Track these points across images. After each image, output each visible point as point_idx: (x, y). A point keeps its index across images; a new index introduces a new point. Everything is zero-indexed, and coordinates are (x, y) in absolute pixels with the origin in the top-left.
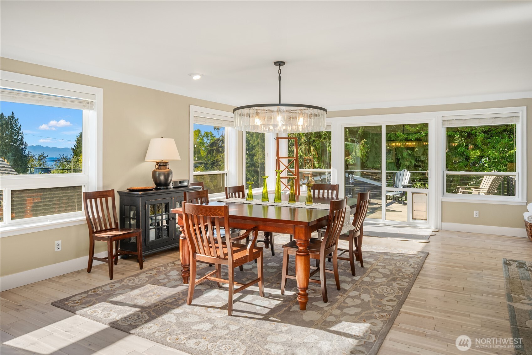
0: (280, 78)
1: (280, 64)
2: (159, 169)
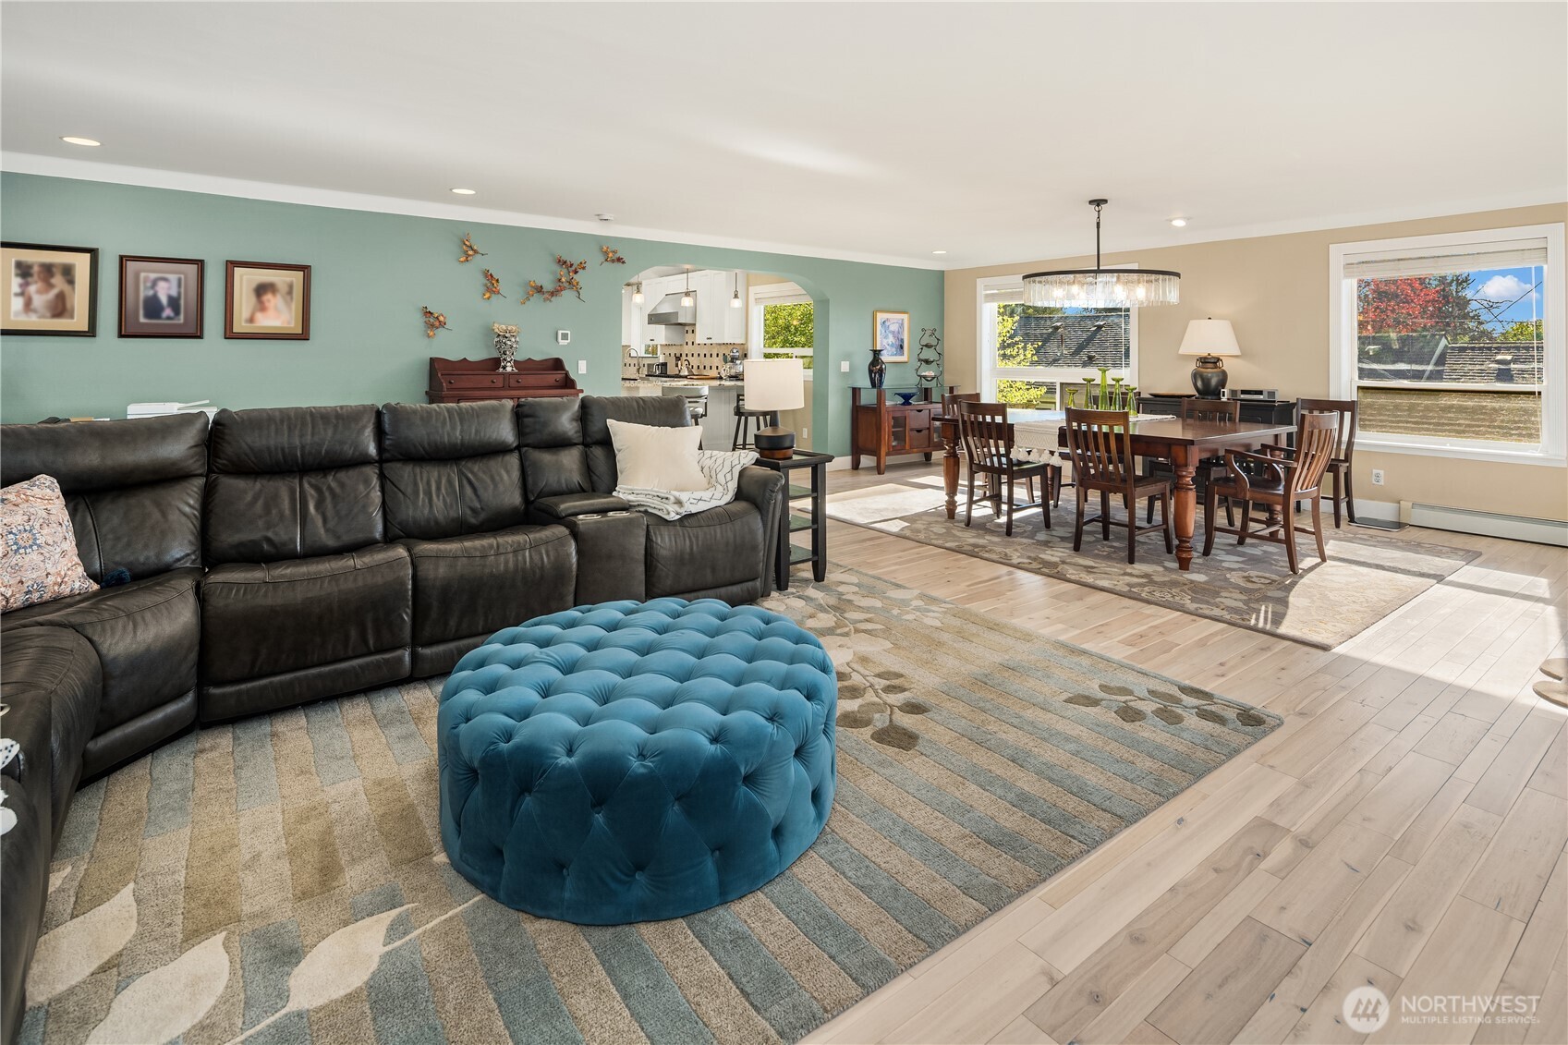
0: (1098, 224)
1: (1098, 202)
2: (1202, 368)
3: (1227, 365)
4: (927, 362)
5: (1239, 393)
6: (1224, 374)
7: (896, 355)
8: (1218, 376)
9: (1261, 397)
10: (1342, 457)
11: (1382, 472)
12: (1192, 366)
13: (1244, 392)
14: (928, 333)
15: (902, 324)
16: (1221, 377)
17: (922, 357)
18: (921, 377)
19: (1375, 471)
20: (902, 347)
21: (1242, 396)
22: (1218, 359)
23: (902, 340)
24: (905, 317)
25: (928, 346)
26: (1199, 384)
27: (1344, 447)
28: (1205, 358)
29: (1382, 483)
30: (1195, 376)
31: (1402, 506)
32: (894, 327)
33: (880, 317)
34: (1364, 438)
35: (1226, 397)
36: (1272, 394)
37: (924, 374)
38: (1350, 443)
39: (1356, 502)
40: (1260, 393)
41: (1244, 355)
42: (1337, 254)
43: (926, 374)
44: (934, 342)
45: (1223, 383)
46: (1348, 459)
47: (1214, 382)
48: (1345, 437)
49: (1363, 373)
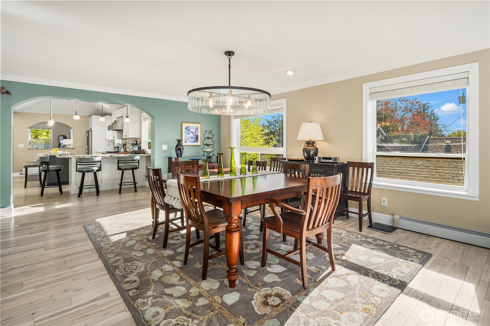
0: (230, 66)
1: (229, 54)
2: (307, 146)
3: (318, 145)
4: (208, 145)
5: (322, 158)
6: (317, 149)
7: (194, 142)
8: (314, 150)
9: (331, 161)
10: (366, 192)
11: (386, 199)
12: (303, 146)
13: (324, 158)
14: (208, 132)
15: (197, 129)
16: (315, 151)
17: (204, 143)
18: (204, 151)
19: (383, 199)
20: (197, 139)
21: (323, 160)
22: (314, 142)
23: (197, 136)
24: (199, 125)
25: (208, 138)
26: (306, 155)
27: (367, 186)
28: (308, 142)
29: (386, 205)
30: (305, 150)
31: (395, 218)
32: (193, 130)
33: (185, 125)
34: (378, 182)
35: (316, 161)
36: (335, 159)
37: (206, 150)
38: (371, 184)
39: (374, 214)
40: (330, 159)
41: (326, 140)
42: (367, 88)
43: (207, 150)
44: (211, 136)
45: (316, 154)
46: (369, 193)
47: (312, 153)
48: (368, 181)
49: (379, 148)
